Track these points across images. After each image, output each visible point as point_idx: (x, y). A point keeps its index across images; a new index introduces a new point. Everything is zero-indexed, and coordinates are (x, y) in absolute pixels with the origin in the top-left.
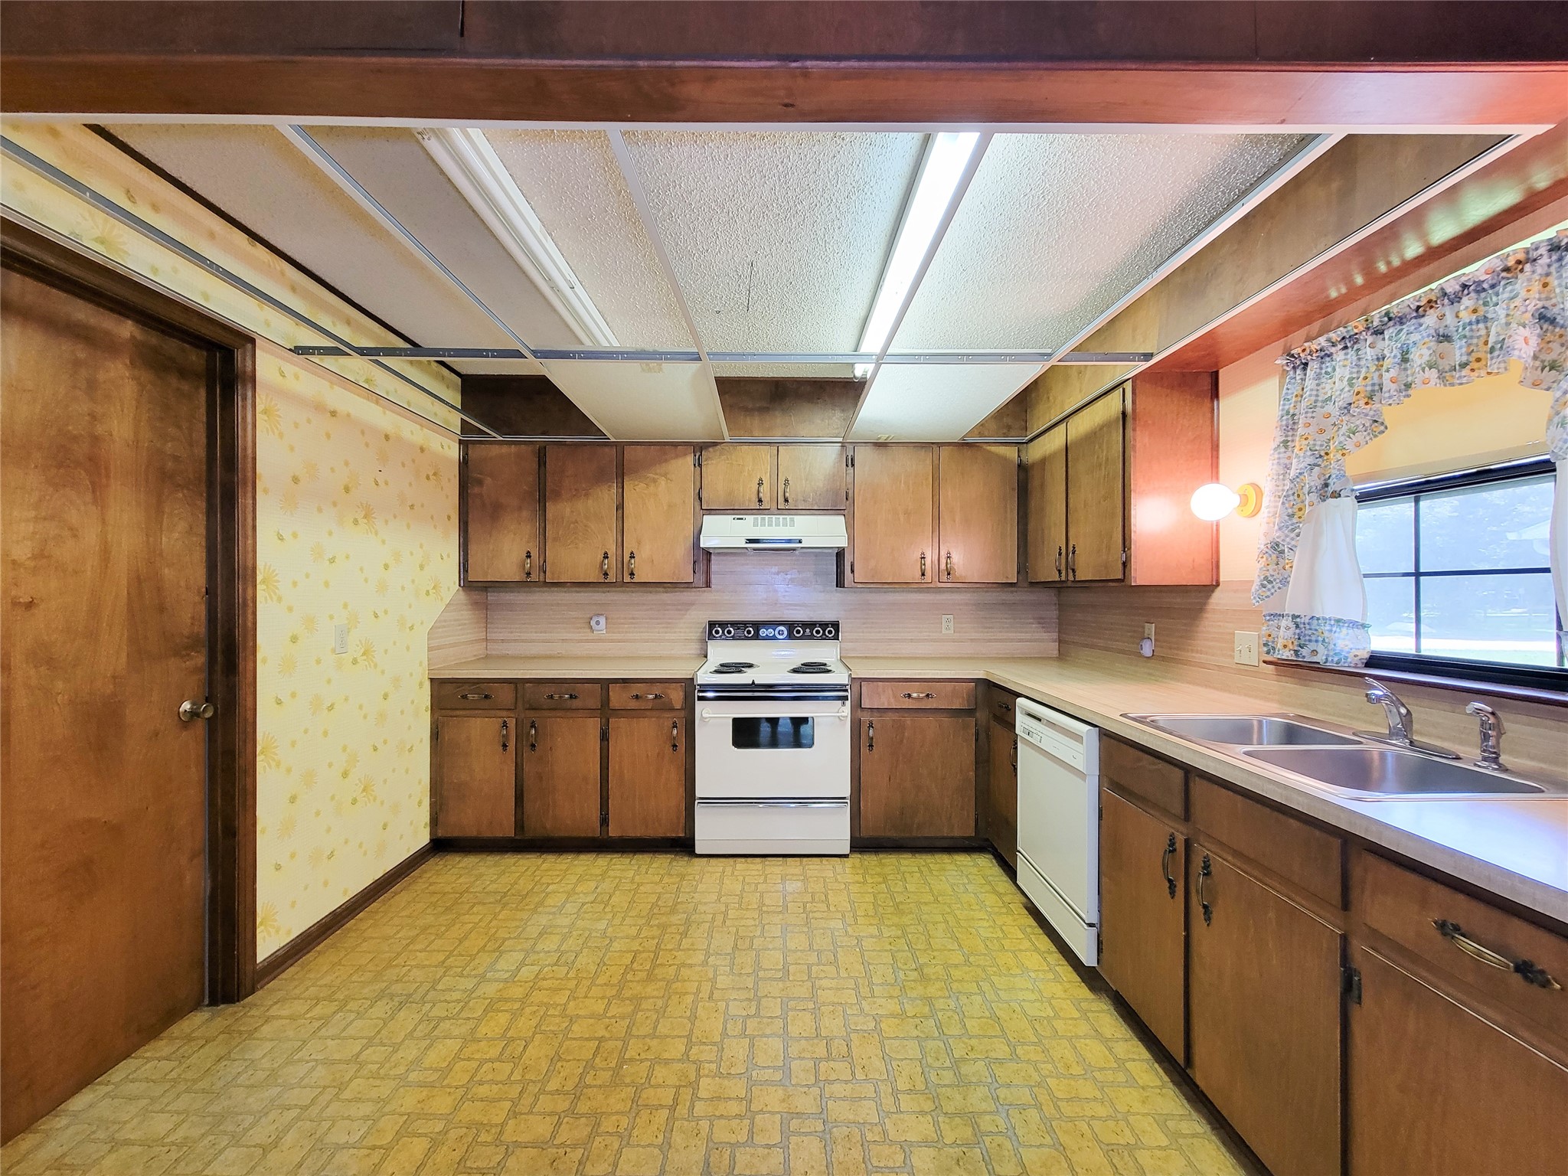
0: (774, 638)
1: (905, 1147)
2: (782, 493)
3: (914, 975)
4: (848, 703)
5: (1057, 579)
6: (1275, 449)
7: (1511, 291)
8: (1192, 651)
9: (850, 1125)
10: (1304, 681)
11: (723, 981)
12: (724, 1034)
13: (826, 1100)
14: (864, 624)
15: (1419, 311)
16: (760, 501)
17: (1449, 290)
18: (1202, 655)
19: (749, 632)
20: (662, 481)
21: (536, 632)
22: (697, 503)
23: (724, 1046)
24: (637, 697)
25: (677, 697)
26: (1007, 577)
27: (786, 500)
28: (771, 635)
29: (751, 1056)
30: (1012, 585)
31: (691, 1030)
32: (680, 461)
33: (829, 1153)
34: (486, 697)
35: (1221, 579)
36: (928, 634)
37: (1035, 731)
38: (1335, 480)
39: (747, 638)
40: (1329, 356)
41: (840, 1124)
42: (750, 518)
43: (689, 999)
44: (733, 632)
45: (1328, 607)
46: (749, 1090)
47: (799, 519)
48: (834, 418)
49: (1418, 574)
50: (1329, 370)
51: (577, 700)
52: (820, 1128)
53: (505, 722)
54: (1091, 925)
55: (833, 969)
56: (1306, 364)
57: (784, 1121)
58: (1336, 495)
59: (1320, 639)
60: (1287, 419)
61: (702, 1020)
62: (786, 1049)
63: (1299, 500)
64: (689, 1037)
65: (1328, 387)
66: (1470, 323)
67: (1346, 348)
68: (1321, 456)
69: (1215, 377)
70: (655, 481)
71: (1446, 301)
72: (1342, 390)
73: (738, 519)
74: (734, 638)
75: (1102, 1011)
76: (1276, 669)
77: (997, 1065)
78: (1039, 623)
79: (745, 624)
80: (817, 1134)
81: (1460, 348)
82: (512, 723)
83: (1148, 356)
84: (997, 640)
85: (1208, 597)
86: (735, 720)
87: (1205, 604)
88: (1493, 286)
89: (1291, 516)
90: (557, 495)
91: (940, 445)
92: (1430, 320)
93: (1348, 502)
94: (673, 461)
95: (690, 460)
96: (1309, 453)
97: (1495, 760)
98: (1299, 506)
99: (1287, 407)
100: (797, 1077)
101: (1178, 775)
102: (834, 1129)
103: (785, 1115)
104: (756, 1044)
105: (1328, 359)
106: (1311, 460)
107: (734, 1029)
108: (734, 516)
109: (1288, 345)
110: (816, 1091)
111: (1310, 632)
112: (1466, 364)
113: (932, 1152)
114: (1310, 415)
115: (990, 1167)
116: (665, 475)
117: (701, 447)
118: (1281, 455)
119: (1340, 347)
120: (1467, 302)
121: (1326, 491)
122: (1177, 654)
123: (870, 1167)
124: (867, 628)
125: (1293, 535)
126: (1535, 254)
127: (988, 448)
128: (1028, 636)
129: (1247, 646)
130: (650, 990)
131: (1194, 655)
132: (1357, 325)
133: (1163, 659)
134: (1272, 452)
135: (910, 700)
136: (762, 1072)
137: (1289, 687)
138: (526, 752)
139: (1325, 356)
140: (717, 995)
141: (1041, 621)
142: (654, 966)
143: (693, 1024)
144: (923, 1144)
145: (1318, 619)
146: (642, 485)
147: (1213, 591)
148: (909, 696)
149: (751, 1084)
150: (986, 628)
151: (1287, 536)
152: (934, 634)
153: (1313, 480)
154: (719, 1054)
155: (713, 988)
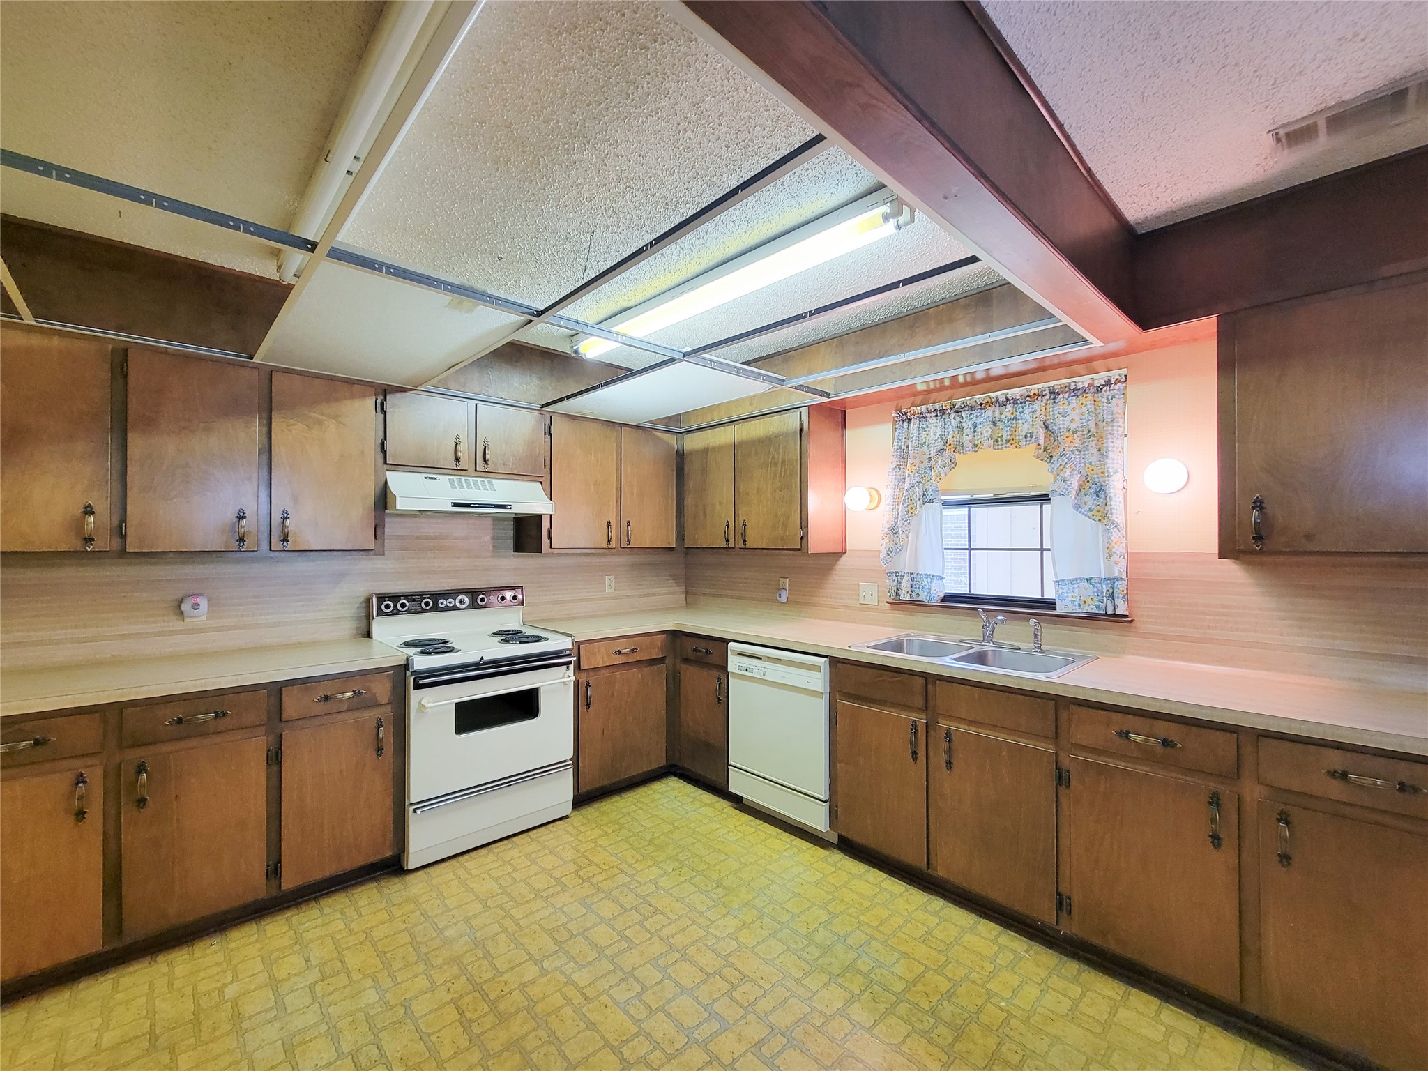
0: (455, 608)
1: (841, 1012)
2: (482, 454)
3: (720, 891)
4: (571, 667)
5: (724, 545)
6: (893, 469)
7: (1032, 408)
8: (823, 597)
9: (799, 1024)
10: (911, 613)
11: (581, 977)
12: (637, 1022)
13: (765, 1018)
14: (540, 587)
15: (983, 406)
16: (457, 460)
17: (1001, 400)
18: (832, 600)
19: (427, 604)
20: (331, 425)
21: (76, 627)
22: (381, 456)
23: (648, 1031)
24: (327, 698)
25: (382, 690)
26: (669, 543)
27: (486, 462)
28: (451, 605)
29: (679, 1026)
30: (671, 549)
31: (602, 1037)
32: (357, 404)
33: (808, 1053)
34: (37, 743)
35: (847, 549)
36: (594, 594)
37: (754, 668)
38: (932, 493)
39: (424, 611)
40: (924, 418)
41: (792, 1028)
42: (444, 479)
43: (568, 1011)
44: (407, 604)
45: (925, 567)
46: (707, 1051)
47: (497, 483)
48: (532, 384)
49: (970, 549)
50: (924, 426)
51: (227, 719)
52: (785, 1041)
53: (82, 775)
54: (825, 802)
55: (658, 917)
56: (910, 420)
57: (758, 1055)
58: (931, 501)
59: (921, 587)
60: (901, 452)
61: (602, 1023)
62: (696, 999)
63: (911, 503)
64: (607, 1044)
65: (923, 436)
66: (1011, 419)
67: (937, 416)
68: (922, 478)
69: (844, 413)
70: (320, 423)
71: (998, 405)
72: (936, 440)
73: (430, 478)
74: (409, 612)
75: (841, 860)
76: (891, 607)
77: (829, 925)
78: (674, 580)
79: (421, 596)
80: (787, 1046)
81: (1007, 431)
82: (95, 776)
83: (827, 395)
84: (645, 596)
85: (837, 560)
86: (457, 705)
87: (834, 565)
88: (1021, 403)
89: (908, 512)
90: (149, 423)
91: (621, 425)
92: (989, 411)
93: (936, 506)
94: (347, 402)
95: (370, 403)
96: (917, 475)
97: (1040, 648)
98: (911, 506)
99: (900, 444)
100: (729, 1016)
101: (921, 681)
102: (793, 1034)
103: (752, 1049)
104: (671, 1011)
105: (924, 420)
106: (918, 479)
107: (640, 1012)
108: (426, 475)
109: (900, 406)
110: (751, 1017)
111: (916, 583)
112: (1009, 440)
113: (856, 1005)
114: (916, 451)
115: (891, 992)
116: (336, 417)
117: (385, 390)
118: (897, 473)
119: (933, 414)
120: (1009, 407)
121: (926, 498)
122: (810, 600)
123: (839, 1042)
124: (542, 591)
125: (906, 524)
126: (1044, 393)
127: (656, 433)
128: (664, 590)
129: (872, 592)
130: (517, 1027)
131: (824, 599)
132: (946, 404)
133: (797, 603)
134: (891, 470)
135: (620, 656)
136: (700, 1029)
137: (901, 616)
138: (128, 813)
139: (922, 417)
140: (590, 992)
141: (675, 578)
142: (493, 1005)
143: (598, 1031)
144: (849, 1004)
145: (921, 575)
146: (300, 426)
147: (841, 556)
148: (620, 652)
149: (704, 1045)
150: (637, 585)
151: (903, 524)
152: (600, 593)
153: (919, 492)
154: (652, 1041)
155: (580, 990)
